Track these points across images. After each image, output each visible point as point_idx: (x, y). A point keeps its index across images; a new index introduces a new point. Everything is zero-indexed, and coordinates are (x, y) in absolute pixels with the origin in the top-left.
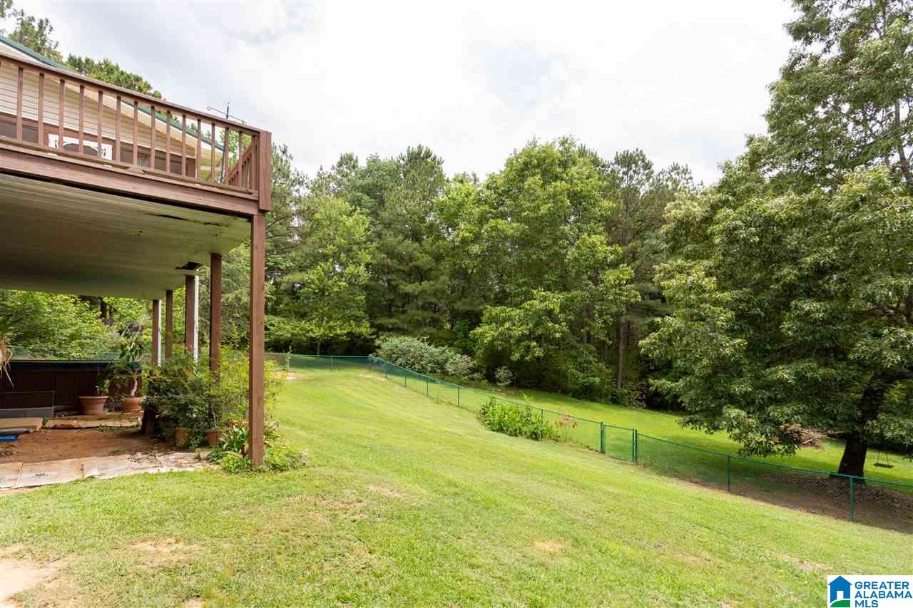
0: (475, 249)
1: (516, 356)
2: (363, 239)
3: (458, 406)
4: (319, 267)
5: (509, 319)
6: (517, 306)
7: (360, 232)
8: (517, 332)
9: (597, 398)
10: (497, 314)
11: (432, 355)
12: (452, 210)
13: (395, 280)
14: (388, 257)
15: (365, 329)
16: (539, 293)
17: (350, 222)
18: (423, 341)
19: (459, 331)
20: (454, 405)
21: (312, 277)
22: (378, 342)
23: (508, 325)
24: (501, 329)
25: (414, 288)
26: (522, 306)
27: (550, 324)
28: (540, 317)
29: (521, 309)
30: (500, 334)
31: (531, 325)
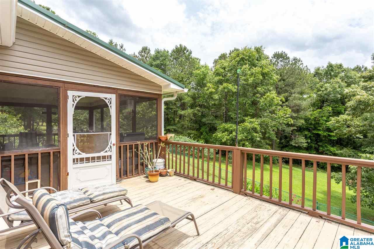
0: (216, 97)
3: (221, 178)
5: (234, 130)
8: (239, 138)
9: (266, 162)
10: (227, 128)
12: (202, 77)
16: (248, 119)
18: (191, 138)
19: (203, 131)
23: (234, 133)
24: (231, 135)
25: (185, 113)
26: (240, 124)
27: (255, 134)
28: (249, 130)
29: (239, 126)
30: (230, 137)
31: (245, 134)
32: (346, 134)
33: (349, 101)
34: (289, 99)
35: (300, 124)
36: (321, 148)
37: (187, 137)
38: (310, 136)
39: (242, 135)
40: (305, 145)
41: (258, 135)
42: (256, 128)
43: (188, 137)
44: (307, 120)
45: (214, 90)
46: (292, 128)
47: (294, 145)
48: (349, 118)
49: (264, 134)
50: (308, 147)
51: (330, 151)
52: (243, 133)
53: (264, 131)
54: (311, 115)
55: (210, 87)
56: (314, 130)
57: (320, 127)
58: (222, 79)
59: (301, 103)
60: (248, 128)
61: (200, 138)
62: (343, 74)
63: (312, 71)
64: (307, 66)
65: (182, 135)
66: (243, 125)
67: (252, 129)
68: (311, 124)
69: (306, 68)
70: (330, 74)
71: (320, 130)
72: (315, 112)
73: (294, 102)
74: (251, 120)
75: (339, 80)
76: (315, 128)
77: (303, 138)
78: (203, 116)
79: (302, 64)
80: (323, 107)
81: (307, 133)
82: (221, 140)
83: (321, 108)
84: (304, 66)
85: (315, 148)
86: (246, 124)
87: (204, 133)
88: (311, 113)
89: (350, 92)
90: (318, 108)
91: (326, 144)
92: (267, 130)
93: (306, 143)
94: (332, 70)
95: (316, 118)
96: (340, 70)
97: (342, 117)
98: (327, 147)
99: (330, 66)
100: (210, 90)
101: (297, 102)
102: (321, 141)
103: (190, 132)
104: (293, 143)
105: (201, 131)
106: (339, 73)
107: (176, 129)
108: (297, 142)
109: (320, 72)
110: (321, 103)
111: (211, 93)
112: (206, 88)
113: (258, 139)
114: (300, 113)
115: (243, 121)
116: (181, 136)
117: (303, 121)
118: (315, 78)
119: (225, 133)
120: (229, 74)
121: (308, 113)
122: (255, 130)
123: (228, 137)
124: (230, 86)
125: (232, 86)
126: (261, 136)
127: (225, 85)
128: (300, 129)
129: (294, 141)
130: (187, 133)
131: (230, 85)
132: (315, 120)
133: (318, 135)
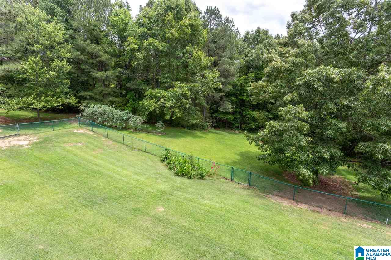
0: (140, 55)
1: (168, 117)
2: (62, 40)
3: (145, 151)
4: (29, 60)
5: (163, 97)
6: (166, 89)
7: (60, 36)
8: (168, 105)
9: (197, 129)
10: (155, 94)
11: (119, 116)
12: (121, 27)
13: (88, 69)
14: (81, 54)
15: (72, 100)
16: (177, 84)
17: (50, 27)
18: (112, 107)
19: (130, 98)
20: (143, 151)
21: (26, 67)
22: (82, 108)
23: (162, 100)
24: (159, 102)
25: (102, 74)
26: (169, 90)
27: (185, 101)
28: (178, 96)
29: (168, 91)
30: (158, 105)
31: (174, 101)
32: (261, 100)
33: (266, 67)
34: (219, 64)
35: (227, 90)
36: (244, 113)
37: (107, 106)
38: (236, 102)
39: (171, 102)
40: (231, 110)
41: (187, 101)
42: (185, 94)
43: (109, 106)
44: (234, 86)
45: (136, 46)
46: (221, 94)
47: (222, 110)
48: (265, 84)
49: (194, 100)
50: (234, 111)
51: (250, 115)
52: (172, 101)
53: (193, 96)
54: (238, 80)
55: (132, 43)
56: (239, 95)
57: (245, 93)
58: (147, 33)
59: (230, 68)
60: (178, 94)
61: (127, 106)
62: (266, 41)
63: (243, 35)
64: (237, 29)
65: (102, 103)
66: (172, 91)
67: (182, 95)
68: (238, 90)
69: (237, 30)
70: (257, 39)
71: (244, 95)
72: (241, 78)
73: (224, 66)
74: (181, 85)
75: (263, 47)
76: (241, 94)
77: (230, 103)
78: (129, 79)
79: (234, 26)
80: (248, 73)
81: (233, 99)
82: (149, 109)
83: (247, 75)
84: (235, 29)
85: (240, 112)
86: (176, 89)
87: (131, 101)
88: (238, 79)
89: (267, 58)
90: (244, 75)
91: (248, 109)
92: (197, 96)
93: (232, 108)
94: (259, 36)
95: (241, 84)
96: (265, 37)
97: (261, 83)
98: (249, 111)
99: (258, 31)
100: (131, 46)
101: (227, 66)
102: (245, 106)
103: (112, 99)
104: (221, 109)
105: (126, 98)
106: (264, 39)
107: (93, 96)
108: (225, 108)
109: (249, 37)
110: (247, 69)
111: (133, 50)
112: (126, 44)
113: (188, 106)
114: (229, 79)
115: (172, 86)
116: (99, 105)
117: (231, 87)
118: (244, 42)
119: (153, 100)
120: (156, 28)
121: (236, 79)
122: (184, 95)
123: (156, 105)
124: (157, 43)
125: (160, 42)
126: (191, 102)
127: (150, 40)
128: (228, 95)
129: (222, 106)
130: (109, 100)
131: (156, 41)
132: (241, 86)
133: (243, 101)
